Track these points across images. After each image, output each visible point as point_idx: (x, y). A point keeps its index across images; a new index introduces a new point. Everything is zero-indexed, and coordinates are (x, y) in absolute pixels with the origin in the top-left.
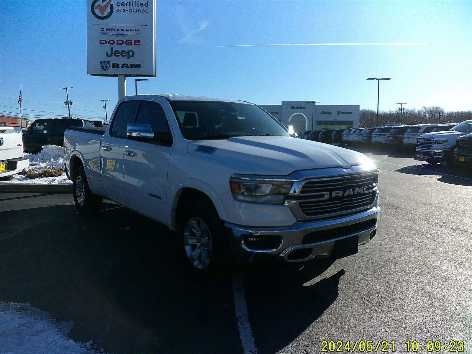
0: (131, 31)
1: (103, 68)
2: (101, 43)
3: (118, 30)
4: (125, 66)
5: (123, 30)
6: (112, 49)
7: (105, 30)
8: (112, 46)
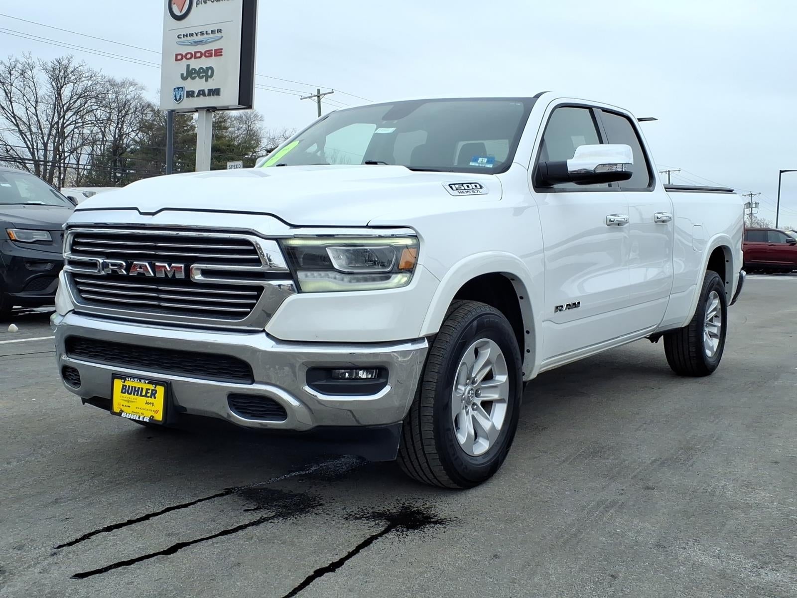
0: (212, 33)
1: (176, 100)
2: (177, 60)
3: (197, 35)
4: (201, 94)
5: (202, 33)
6: (188, 66)
7: (182, 36)
8: (189, 62)
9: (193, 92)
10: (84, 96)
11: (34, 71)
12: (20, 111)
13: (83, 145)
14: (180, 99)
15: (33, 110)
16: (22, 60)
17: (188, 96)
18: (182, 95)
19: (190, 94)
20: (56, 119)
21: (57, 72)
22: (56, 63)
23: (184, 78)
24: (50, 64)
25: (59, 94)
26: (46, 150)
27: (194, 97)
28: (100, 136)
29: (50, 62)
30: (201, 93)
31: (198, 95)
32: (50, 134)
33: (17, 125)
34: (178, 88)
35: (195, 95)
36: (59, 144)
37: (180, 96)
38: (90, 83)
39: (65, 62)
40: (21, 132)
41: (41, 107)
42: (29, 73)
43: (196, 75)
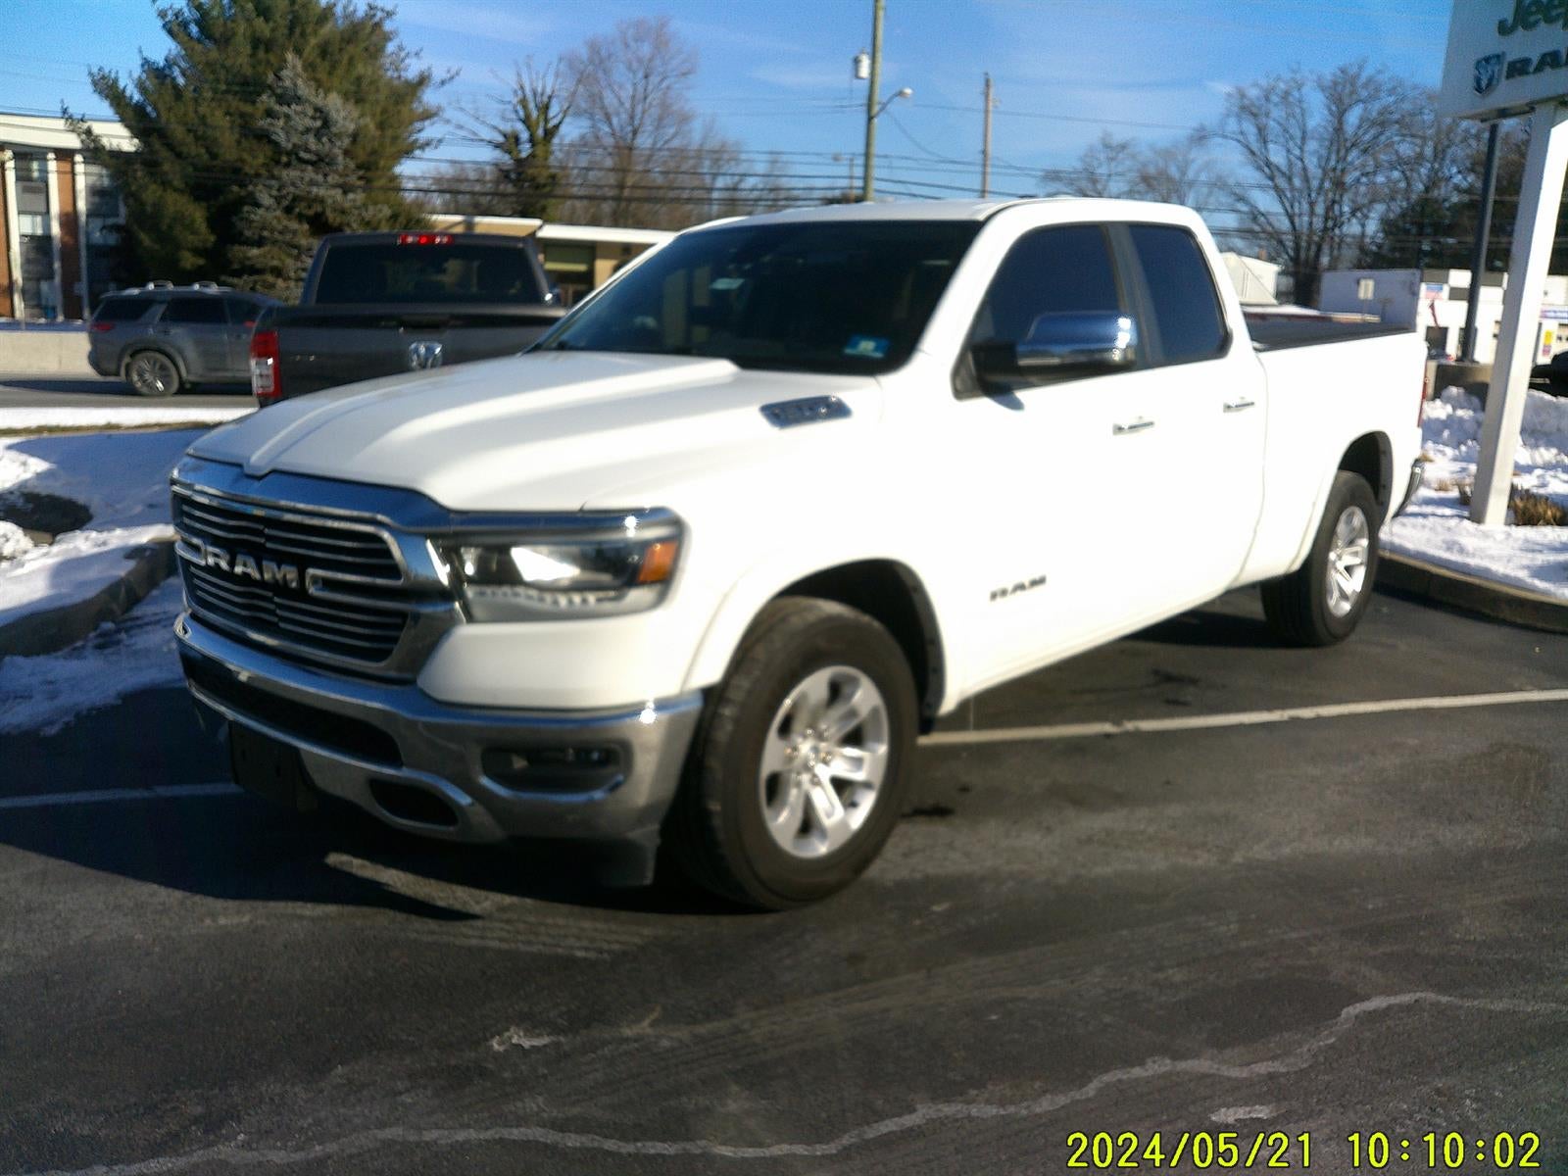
4: (1547, 64)
9: (1526, 61)
10: (1382, 123)
11: (1305, 90)
12: (1277, 156)
13: (1372, 201)
14: (1489, 85)
15: (1297, 152)
16: (1287, 75)
17: (1509, 76)
18: (1496, 75)
19: (1518, 68)
20: (1333, 163)
21: (1339, 88)
22: (1339, 73)
23: (1504, 29)
24: (1329, 77)
25: (1340, 122)
26: (1312, 213)
27: (1527, 73)
28: (1403, 185)
29: (1329, 72)
30: (1549, 59)
31: (1539, 69)
32: (1321, 187)
33: (1272, 178)
34: (1487, 60)
35: (1531, 69)
36: (1334, 202)
37: (1490, 80)
38: (1391, 99)
39: (1354, 70)
40: (1276, 188)
41: (1312, 145)
42: (1296, 94)
43: (1540, 16)
